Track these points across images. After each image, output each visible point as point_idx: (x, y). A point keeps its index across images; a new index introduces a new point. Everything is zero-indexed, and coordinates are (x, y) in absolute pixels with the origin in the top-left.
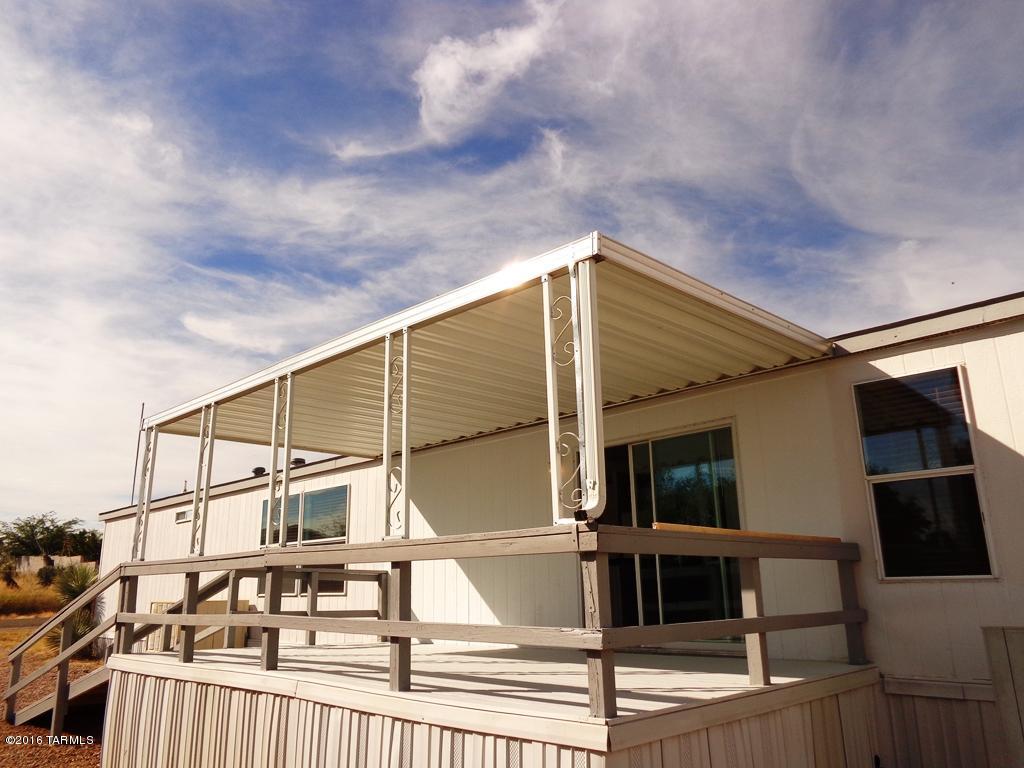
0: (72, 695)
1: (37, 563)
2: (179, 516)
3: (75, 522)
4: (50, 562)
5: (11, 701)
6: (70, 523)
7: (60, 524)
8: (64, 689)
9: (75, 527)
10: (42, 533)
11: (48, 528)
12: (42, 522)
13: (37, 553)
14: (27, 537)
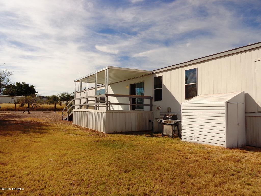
0: (69, 116)
1: (65, 102)
2: (85, 93)
3: (72, 94)
4: (67, 102)
5: (62, 117)
6: (71, 94)
7: (69, 94)
8: (68, 115)
9: (72, 95)
10: (66, 96)
11: (67, 95)
12: (65, 94)
13: (65, 100)
14: (63, 97)
